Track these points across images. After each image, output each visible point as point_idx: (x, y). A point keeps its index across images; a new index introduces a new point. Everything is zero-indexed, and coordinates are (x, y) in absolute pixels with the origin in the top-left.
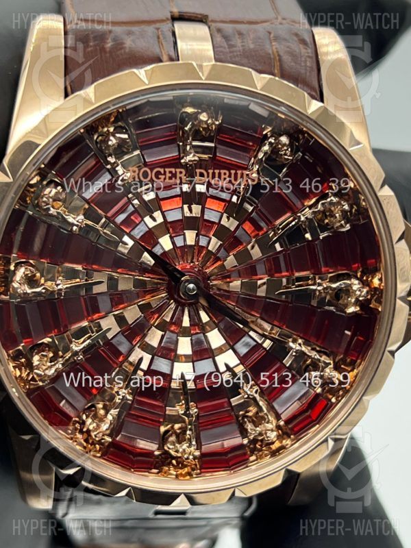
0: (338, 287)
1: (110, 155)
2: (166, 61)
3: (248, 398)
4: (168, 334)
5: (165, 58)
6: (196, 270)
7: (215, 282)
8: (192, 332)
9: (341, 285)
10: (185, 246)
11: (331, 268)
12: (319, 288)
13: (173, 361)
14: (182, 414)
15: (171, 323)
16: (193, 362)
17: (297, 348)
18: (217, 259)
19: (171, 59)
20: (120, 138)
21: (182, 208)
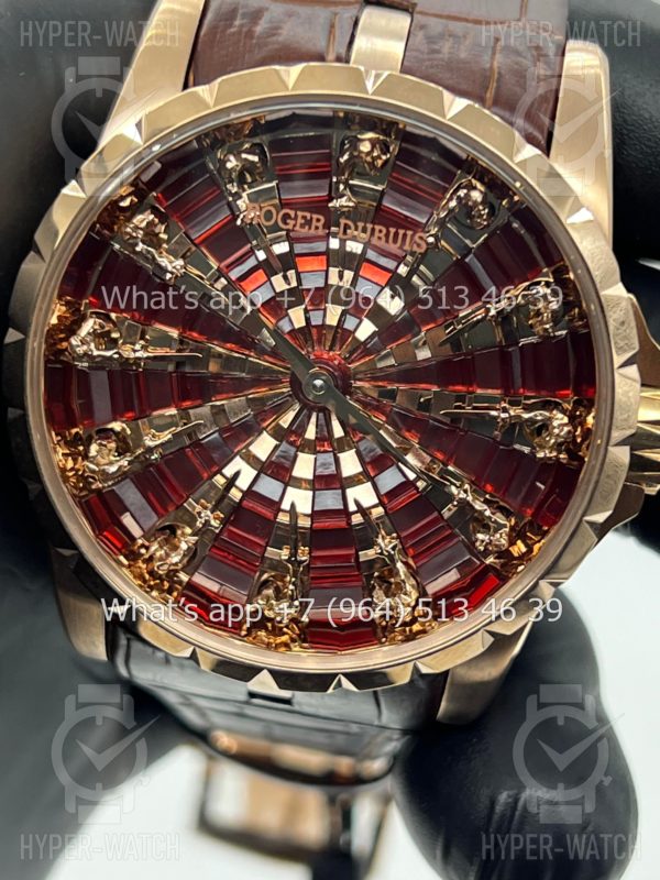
0: (531, 418)
1: (231, 181)
2: (331, 61)
3: (381, 554)
4: (285, 446)
5: (331, 56)
6: (336, 362)
7: (359, 384)
8: (318, 448)
9: (536, 416)
10: (323, 326)
11: (530, 389)
12: (503, 415)
13: (286, 485)
14: (287, 561)
15: (290, 431)
16: (314, 490)
17: (461, 496)
18: (367, 352)
19: (339, 59)
20: (246, 159)
21: (327, 272)
